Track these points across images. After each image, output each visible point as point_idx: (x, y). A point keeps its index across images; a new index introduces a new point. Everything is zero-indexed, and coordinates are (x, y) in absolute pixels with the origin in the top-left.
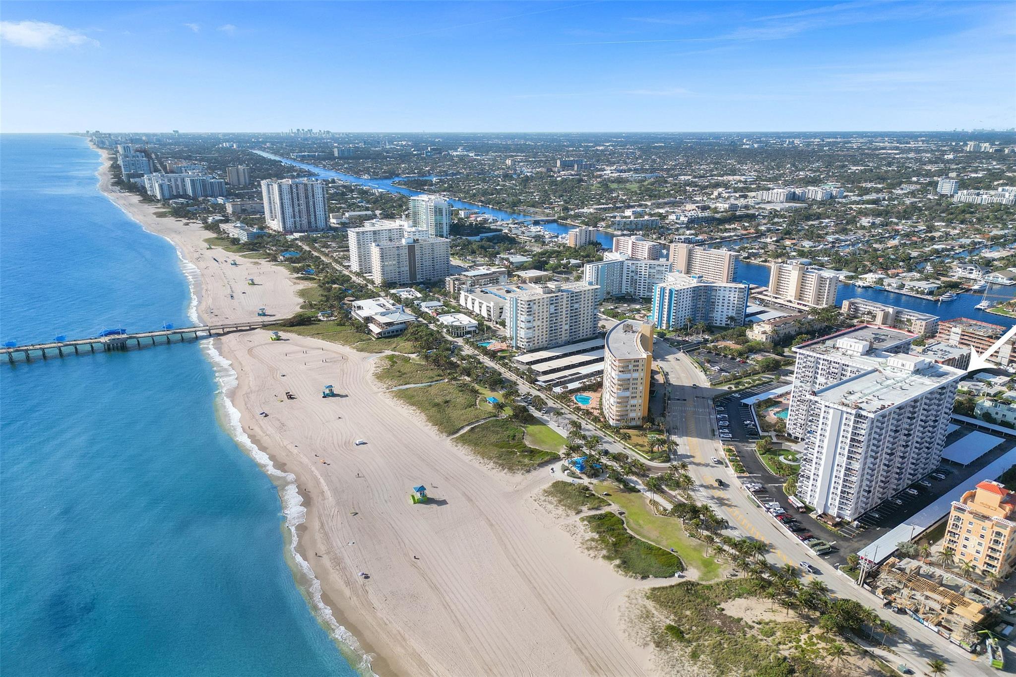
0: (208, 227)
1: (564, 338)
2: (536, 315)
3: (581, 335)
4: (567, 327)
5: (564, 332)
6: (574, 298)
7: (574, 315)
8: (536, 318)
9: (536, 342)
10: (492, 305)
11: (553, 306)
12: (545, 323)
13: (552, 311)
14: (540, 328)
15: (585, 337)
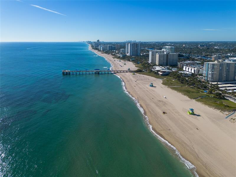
0: (113, 55)
1: (224, 79)
2: (215, 69)
3: (230, 79)
4: (225, 75)
5: (224, 77)
6: (228, 65)
7: (228, 71)
8: (215, 71)
9: (214, 79)
10: (196, 69)
11: (221, 67)
12: (218, 73)
13: (221, 68)
14: (216, 74)
15: (231, 80)
